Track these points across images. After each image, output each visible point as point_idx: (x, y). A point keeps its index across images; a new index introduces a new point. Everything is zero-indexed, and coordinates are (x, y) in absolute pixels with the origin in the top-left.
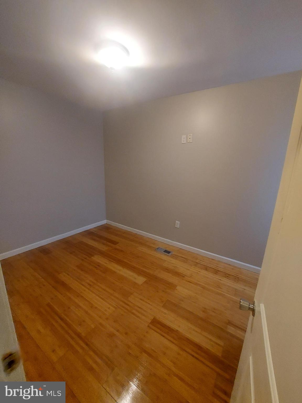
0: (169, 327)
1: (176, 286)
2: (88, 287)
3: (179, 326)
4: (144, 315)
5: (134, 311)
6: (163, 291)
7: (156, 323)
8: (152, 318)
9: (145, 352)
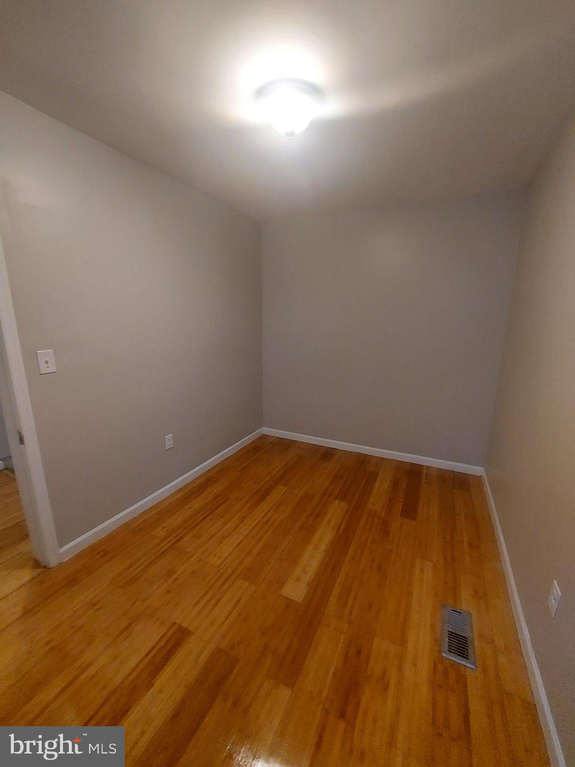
0: (164, 666)
1: (291, 685)
2: (266, 519)
3: (161, 691)
4: (199, 613)
5: (210, 594)
6: (266, 647)
7: (180, 636)
8: (191, 629)
9: (130, 625)
